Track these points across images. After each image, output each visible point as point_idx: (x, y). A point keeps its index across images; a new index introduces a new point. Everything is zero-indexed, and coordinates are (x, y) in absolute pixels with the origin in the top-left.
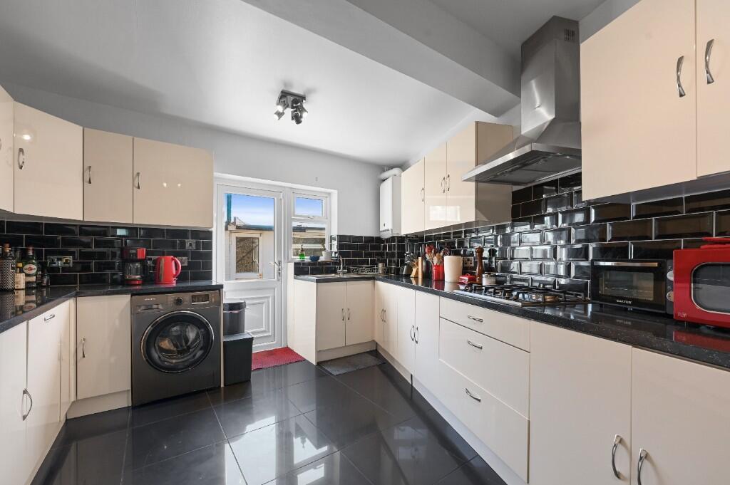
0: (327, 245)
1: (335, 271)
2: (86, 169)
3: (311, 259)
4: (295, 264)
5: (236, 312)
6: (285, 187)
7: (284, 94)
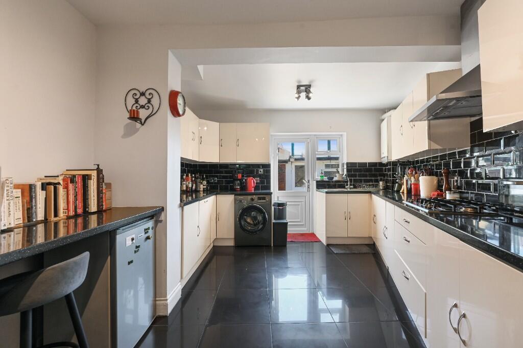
0: (340, 170)
1: (344, 187)
2: (221, 140)
3: (328, 179)
4: (317, 182)
5: (281, 208)
6: (311, 135)
7: (299, 87)
